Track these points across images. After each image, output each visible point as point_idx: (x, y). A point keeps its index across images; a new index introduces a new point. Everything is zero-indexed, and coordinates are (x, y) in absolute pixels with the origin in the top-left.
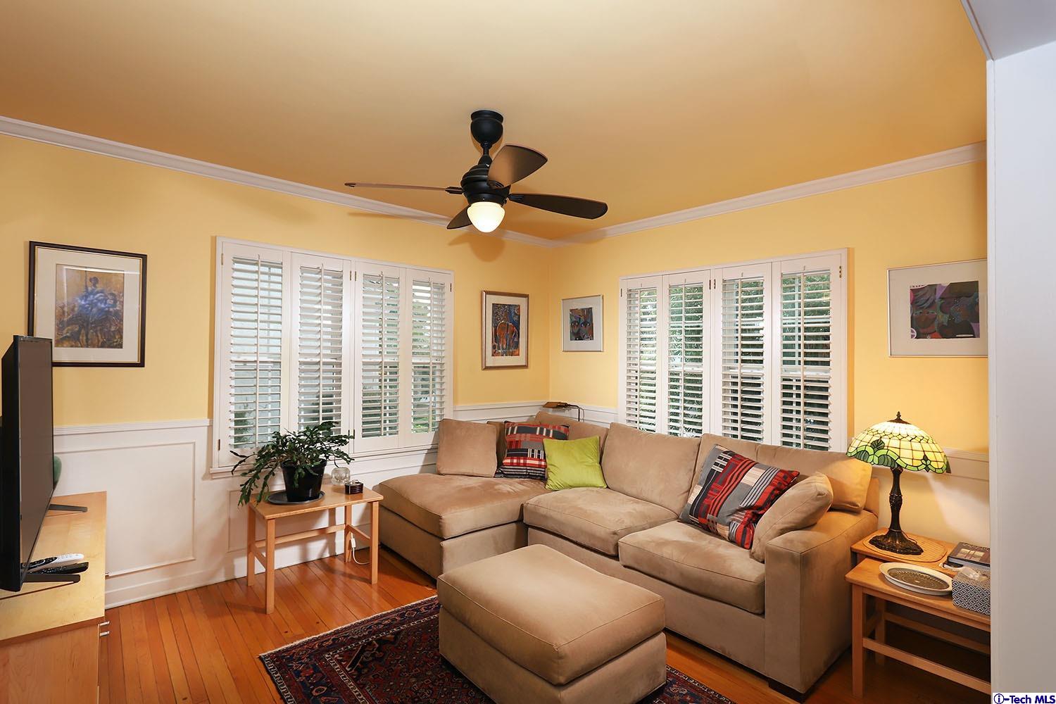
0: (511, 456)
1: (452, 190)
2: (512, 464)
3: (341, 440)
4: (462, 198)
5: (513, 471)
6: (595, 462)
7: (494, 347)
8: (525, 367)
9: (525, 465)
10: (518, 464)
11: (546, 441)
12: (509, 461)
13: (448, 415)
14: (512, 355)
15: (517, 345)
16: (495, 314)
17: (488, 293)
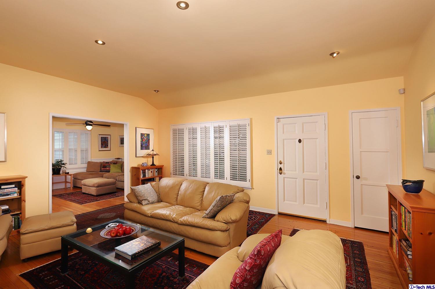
0: (103, 168)
1: (83, 124)
2: (103, 169)
3: (64, 164)
4: (85, 125)
5: (103, 171)
6: (121, 168)
7: (101, 146)
8: (110, 150)
9: (106, 169)
10: (105, 169)
11: (111, 165)
12: (102, 169)
13: (90, 160)
14: (106, 148)
15: (108, 146)
16: (101, 139)
17: (99, 135)
